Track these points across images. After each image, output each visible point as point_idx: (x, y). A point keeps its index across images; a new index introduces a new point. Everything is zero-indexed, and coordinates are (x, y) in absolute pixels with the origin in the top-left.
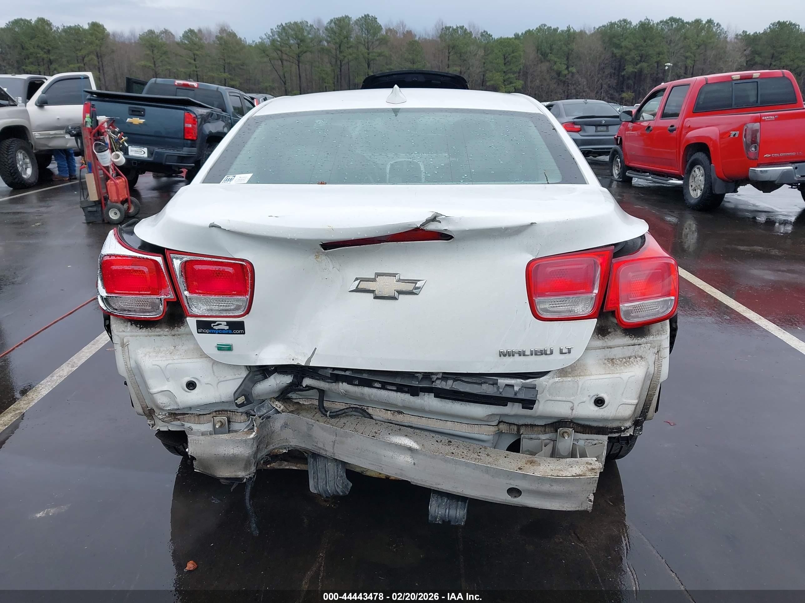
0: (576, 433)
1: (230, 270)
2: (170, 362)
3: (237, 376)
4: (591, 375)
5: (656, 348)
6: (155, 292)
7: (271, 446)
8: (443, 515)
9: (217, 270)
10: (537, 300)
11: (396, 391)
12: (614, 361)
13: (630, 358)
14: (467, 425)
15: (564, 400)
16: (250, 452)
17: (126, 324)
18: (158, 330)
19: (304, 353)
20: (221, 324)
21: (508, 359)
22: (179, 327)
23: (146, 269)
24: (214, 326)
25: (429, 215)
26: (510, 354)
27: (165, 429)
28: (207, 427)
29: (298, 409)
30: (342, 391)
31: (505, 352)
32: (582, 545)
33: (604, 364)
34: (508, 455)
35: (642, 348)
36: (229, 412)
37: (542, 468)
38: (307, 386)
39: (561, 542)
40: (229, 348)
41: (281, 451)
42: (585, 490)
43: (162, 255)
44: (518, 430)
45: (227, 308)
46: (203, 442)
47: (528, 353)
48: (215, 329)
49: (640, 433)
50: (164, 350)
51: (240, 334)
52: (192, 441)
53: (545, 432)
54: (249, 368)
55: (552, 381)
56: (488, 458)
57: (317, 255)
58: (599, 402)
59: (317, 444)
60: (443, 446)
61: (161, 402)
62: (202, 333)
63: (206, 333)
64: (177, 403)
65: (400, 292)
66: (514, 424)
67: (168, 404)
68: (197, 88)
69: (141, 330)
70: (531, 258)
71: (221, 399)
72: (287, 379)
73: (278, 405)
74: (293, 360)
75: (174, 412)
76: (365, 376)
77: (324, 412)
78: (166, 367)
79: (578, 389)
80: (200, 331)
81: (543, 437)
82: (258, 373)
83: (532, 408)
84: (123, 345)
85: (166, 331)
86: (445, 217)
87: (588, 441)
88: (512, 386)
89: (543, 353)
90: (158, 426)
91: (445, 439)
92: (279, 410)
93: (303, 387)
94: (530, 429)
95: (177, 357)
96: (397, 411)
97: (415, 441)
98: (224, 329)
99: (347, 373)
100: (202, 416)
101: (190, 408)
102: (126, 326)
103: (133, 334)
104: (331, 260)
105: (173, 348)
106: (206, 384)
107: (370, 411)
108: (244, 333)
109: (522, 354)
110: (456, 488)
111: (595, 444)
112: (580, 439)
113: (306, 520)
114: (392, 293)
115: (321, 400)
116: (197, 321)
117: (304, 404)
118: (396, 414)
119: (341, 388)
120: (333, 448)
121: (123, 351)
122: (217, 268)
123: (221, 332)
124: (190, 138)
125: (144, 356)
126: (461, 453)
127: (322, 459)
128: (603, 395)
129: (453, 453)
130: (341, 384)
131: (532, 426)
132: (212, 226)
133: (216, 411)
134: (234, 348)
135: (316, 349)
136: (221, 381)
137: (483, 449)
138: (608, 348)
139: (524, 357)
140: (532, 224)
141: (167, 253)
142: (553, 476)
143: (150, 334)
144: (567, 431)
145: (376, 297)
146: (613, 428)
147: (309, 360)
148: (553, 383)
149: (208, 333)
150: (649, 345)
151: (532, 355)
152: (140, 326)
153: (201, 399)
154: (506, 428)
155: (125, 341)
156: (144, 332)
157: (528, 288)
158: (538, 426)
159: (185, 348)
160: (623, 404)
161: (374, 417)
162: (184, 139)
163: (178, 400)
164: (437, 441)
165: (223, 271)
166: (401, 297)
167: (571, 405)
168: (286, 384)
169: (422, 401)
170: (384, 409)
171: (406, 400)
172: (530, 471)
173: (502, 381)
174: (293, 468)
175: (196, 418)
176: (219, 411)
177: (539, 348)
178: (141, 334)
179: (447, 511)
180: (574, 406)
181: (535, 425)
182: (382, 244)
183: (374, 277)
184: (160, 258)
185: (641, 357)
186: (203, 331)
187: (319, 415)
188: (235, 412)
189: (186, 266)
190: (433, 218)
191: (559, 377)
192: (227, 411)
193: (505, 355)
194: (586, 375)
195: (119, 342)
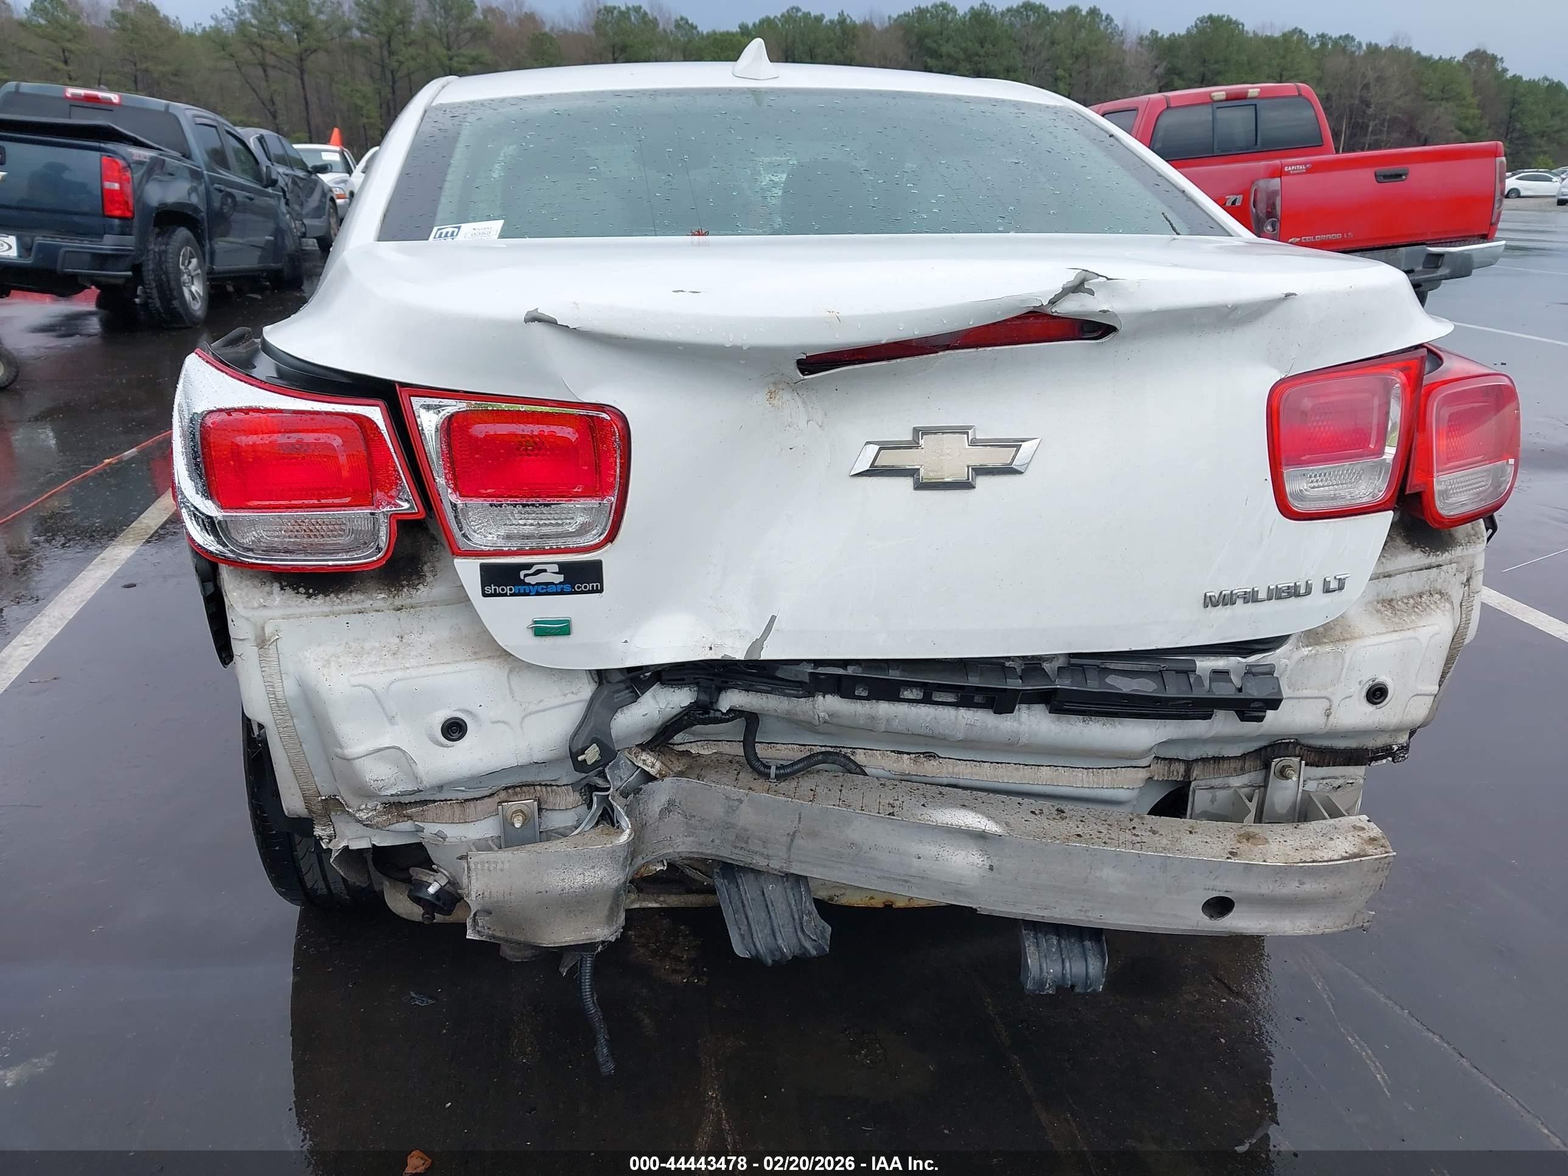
0: (1308, 768)
1: (567, 432)
2: (399, 674)
3: (571, 698)
4: (1361, 637)
5: (1465, 572)
6: (362, 498)
7: (640, 858)
8: (1060, 975)
9: (536, 433)
10: (1287, 472)
11: (956, 705)
12: (1394, 603)
13: (1421, 597)
14: (1085, 771)
15: (1316, 695)
16: (620, 876)
17: (267, 589)
18: (357, 597)
19: (739, 631)
20: (545, 571)
21: (1222, 612)
22: (415, 587)
23: (337, 442)
24: (526, 575)
25: (1069, 277)
26: (1227, 600)
27: (364, 844)
28: (485, 828)
29: (690, 767)
30: (822, 714)
31: (1217, 596)
32: (1241, 1002)
33: (1378, 611)
34: (1192, 827)
35: (1442, 573)
36: (538, 788)
37: (1274, 847)
38: (731, 710)
39: (1198, 1001)
40: (562, 629)
41: (652, 868)
42: (1367, 886)
43: (381, 403)
44: (1188, 772)
45: (560, 529)
46: (507, 866)
47: (1262, 595)
48: (529, 584)
49: (1406, 756)
50: (373, 648)
51: (592, 591)
52: (479, 866)
53: (1243, 771)
54: (601, 676)
55: (1297, 655)
56: (1156, 838)
57: (773, 389)
58: (1377, 694)
59: (747, 843)
60: (1052, 823)
61: (375, 778)
62: (495, 595)
63: (505, 595)
64: (416, 778)
65: (982, 471)
66: (1178, 760)
67: (393, 780)
68: (119, 105)
69: (311, 600)
70: (1277, 376)
71: (531, 755)
72: (681, 698)
73: (650, 762)
74: (711, 648)
75: (396, 799)
76: (894, 675)
77: (762, 769)
78: (388, 688)
79: (1342, 669)
80: (490, 590)
81: (1236, 782)
82: (622, 686)
83: (1260, 719)
84: (262, 642)
85: (380, 598)
86: (1105, 279)
87: (1325, 781)
88: (1226, 673)
89: (1293, 592)
90: (343, 839)
91: (1047, 805)
92: (653, 772)
93: (723, 714)
94: (1212, 766)
95: (413, 662)
96: (923, 753)
97: (990, 817)
98: (553, 583)
99: (850, 671)
100: (472, 804)
101: (440, 788)
102: (270, 593)
103: (290, 611)
104: (804, 403)
105: (398, 640)
106: (493, 723)
107: (860, 758)
108: (601, 591)
109: (1251, 597)
110: (1086, 911)
111: (1339, 787)
112: (1310, 779)
113: (647, 1021)
114: (962, 475)
115: (749, 742)
116: (483, 567)
117: (699, 755)
118: (922, 759)
119: (821, 708)
120: (789, 849)
121: (262, 658)
122: (535, 429)
123: (545, 590)
124: (118, 213)
125: (324, 666)
126: (1095, 834)
127: (751, 876)
128: (1384, 678)
129: (1079, 835)
130: (820, 698)
131: (1217, 760)
132: (535, 318)
133: (506, 788)
134: (575, 628)
135: (773, 618)
136: (530, 714)
137: (1136, 820)
138: (1385, 577)
139: (1254, 604)
140: (1288, 295)
141: (403, 395)
142: (1305, 862)
143: (336, 608)
144: (1290, 763)
145: (920, 486)
146: (1377, 750)
147: (758, 645)
148: (1299, 660)
149: (511, 595)
150: (1454, 565)
151: (1270, 599)
152: (307, 590)
153: (481, 759)
154: (1161, 771)
155: (268, 630)
156: (320, 604)
157: (1271, 446)
158: (1229, 758)
159: (429, 637)
160: (1417, 695)
161: (867, 770)
162: (104, 216)
163: (421, 769)
164: (1033, 812)
165: (552, 435)
166: (981, 482)
167: (1325, 704)
168: (680, 710)
169: (1016, 724)
170: (894, 751)
171: (978, 724)
172: (1254, 855)
173: (1205, 665)
174: (650, 905)
175: (457, 810)
176: (514, 787)
177: (1284, 582)
178: (311, 610)
179: (1067, 965)
180: (1333, 707)
181: (1223, 758)
182: (941, 353)
183: (909, 438)
184: (378, 409)
185: (1441, 593)
186: (499, 590)
187: (746, 777)
188: (551, 785)
189: (452, 427)
190: (1077, 282)
191: (1307, 646)
192: (534, 785)
193: (1215, 605)
194: (1355, 638)
195: (251, 636)
